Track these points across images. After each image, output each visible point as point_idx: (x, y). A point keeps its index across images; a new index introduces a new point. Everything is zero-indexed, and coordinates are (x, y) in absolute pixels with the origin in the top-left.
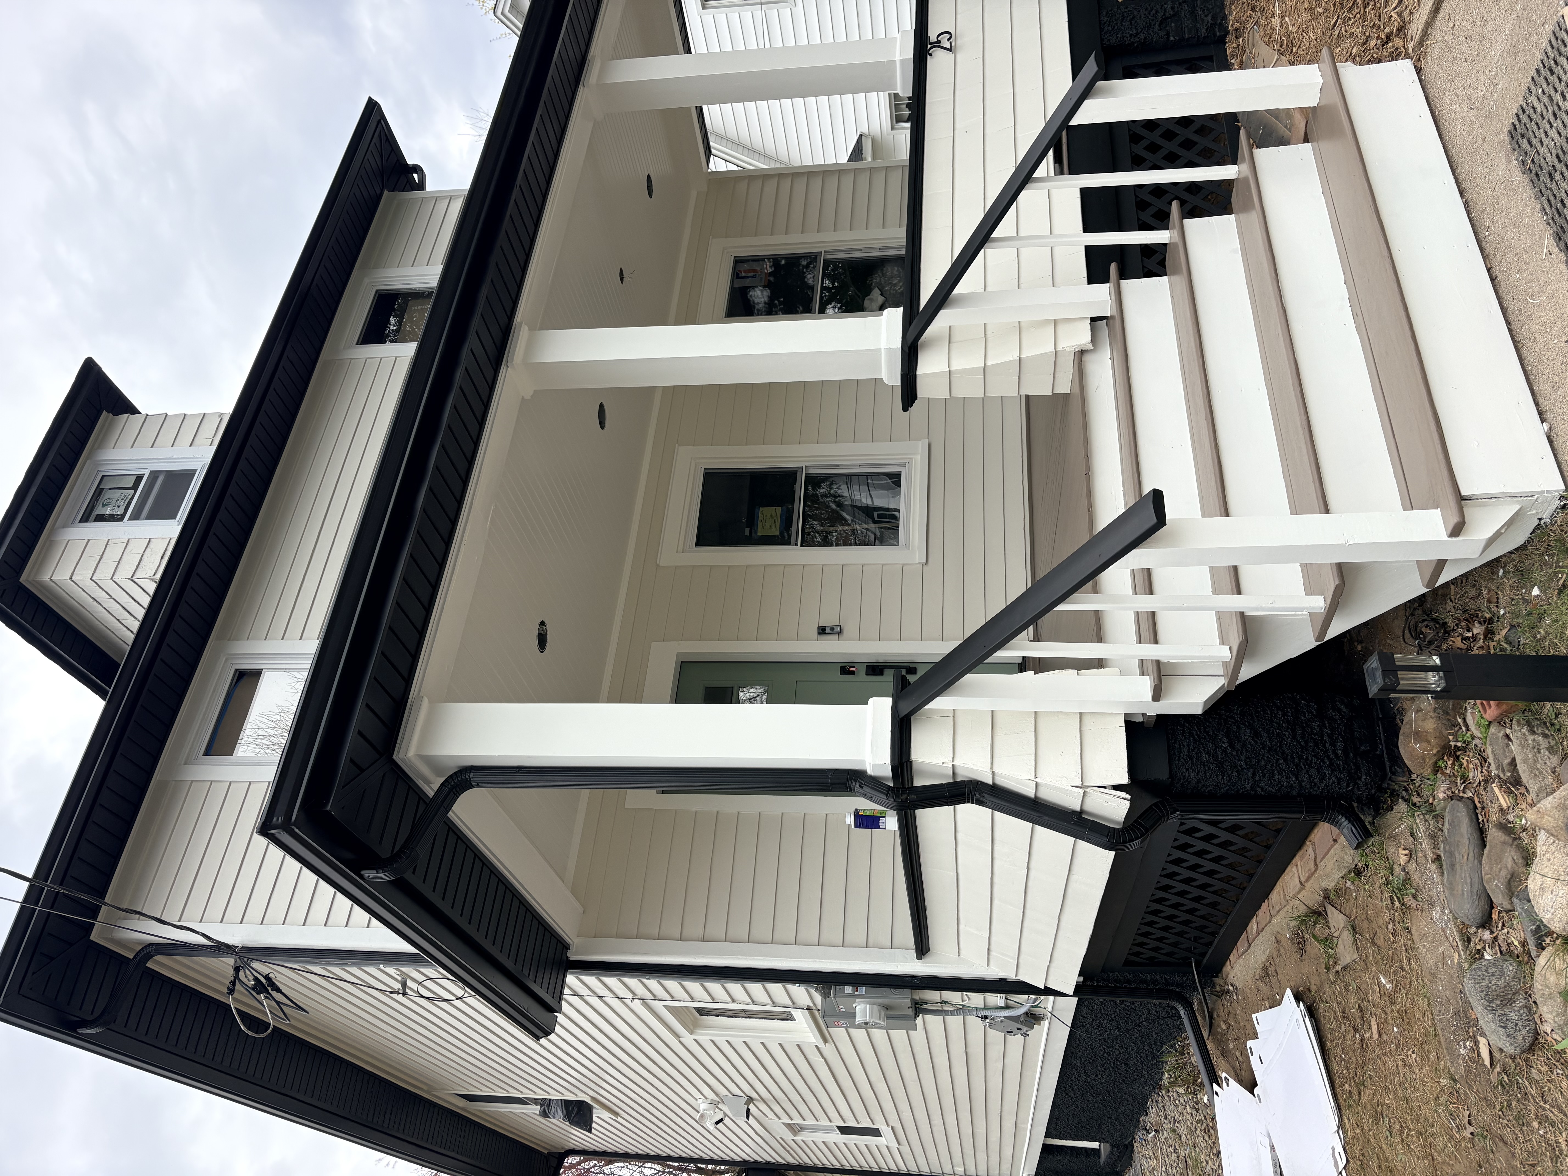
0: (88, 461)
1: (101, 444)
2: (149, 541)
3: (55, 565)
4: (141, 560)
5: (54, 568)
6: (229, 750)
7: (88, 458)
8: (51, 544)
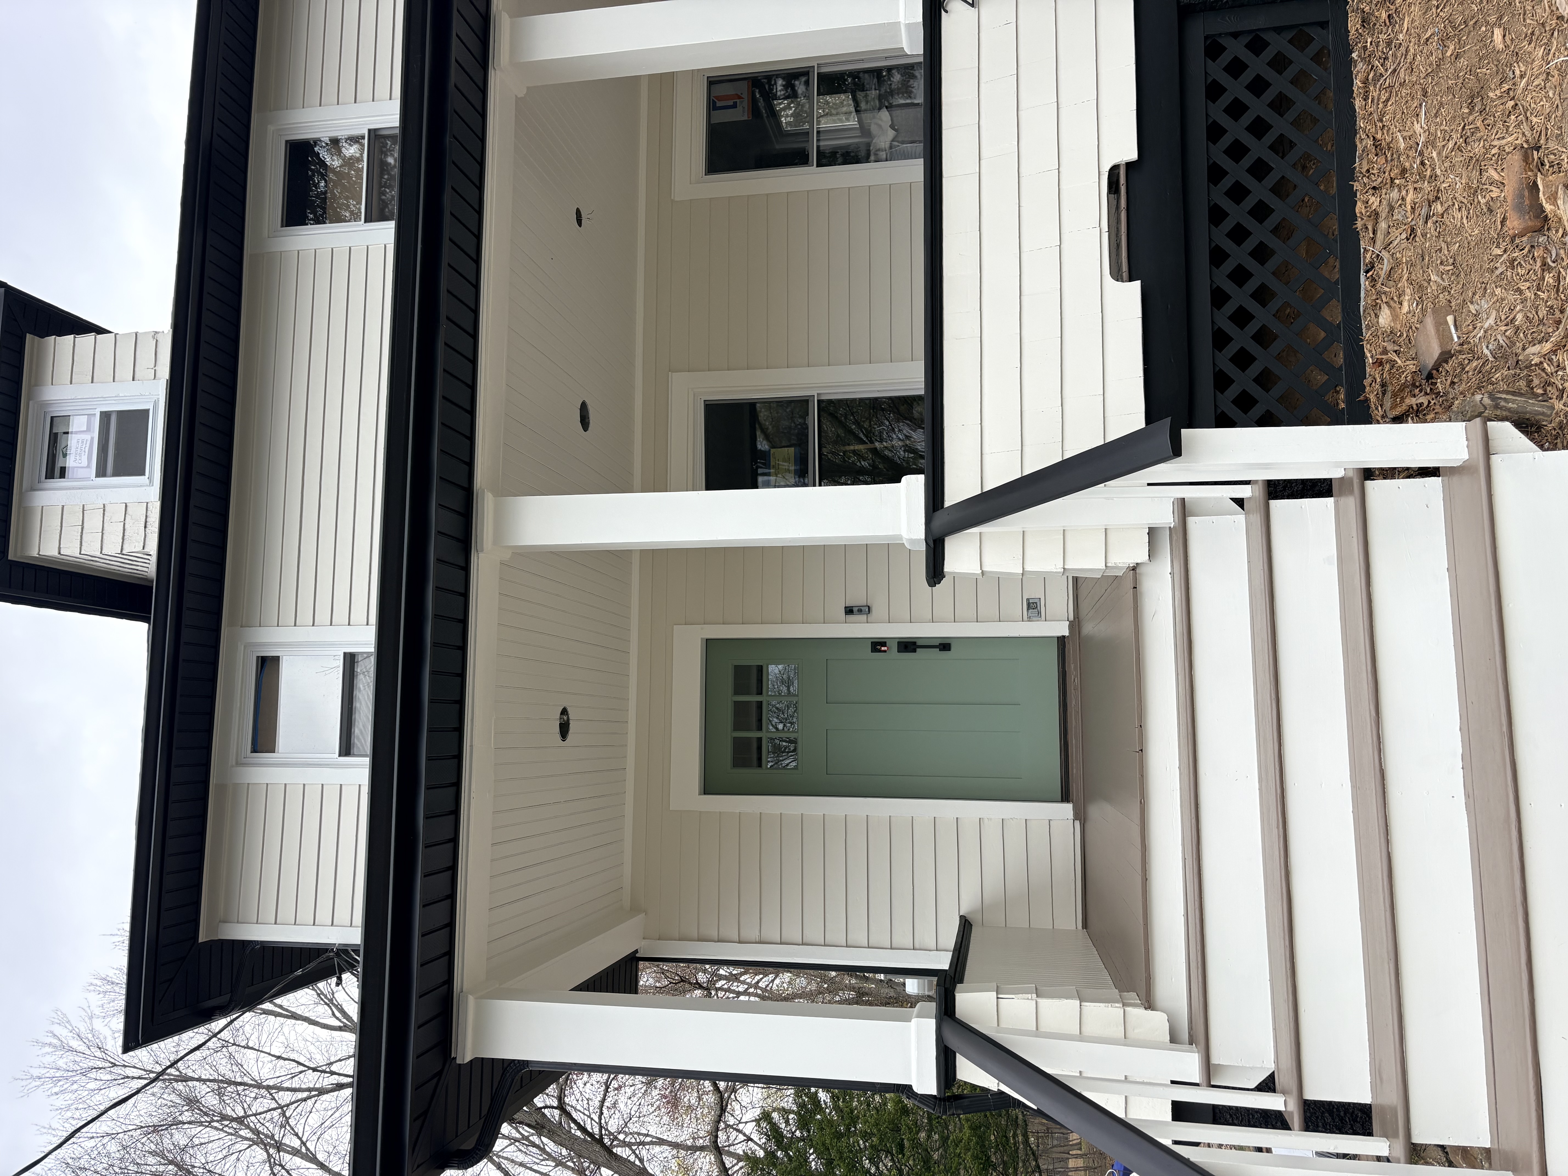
0: (31, 403)
1: (38, 382)
2: (126, 506)
3: (38, 538)
4: (124, 530)
5: (38, 541)
6: (271, 748)
7: (29, 399)
8: (27, 512)
